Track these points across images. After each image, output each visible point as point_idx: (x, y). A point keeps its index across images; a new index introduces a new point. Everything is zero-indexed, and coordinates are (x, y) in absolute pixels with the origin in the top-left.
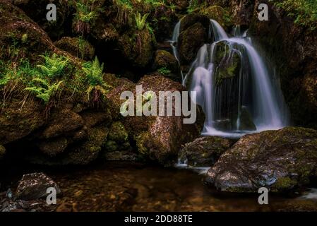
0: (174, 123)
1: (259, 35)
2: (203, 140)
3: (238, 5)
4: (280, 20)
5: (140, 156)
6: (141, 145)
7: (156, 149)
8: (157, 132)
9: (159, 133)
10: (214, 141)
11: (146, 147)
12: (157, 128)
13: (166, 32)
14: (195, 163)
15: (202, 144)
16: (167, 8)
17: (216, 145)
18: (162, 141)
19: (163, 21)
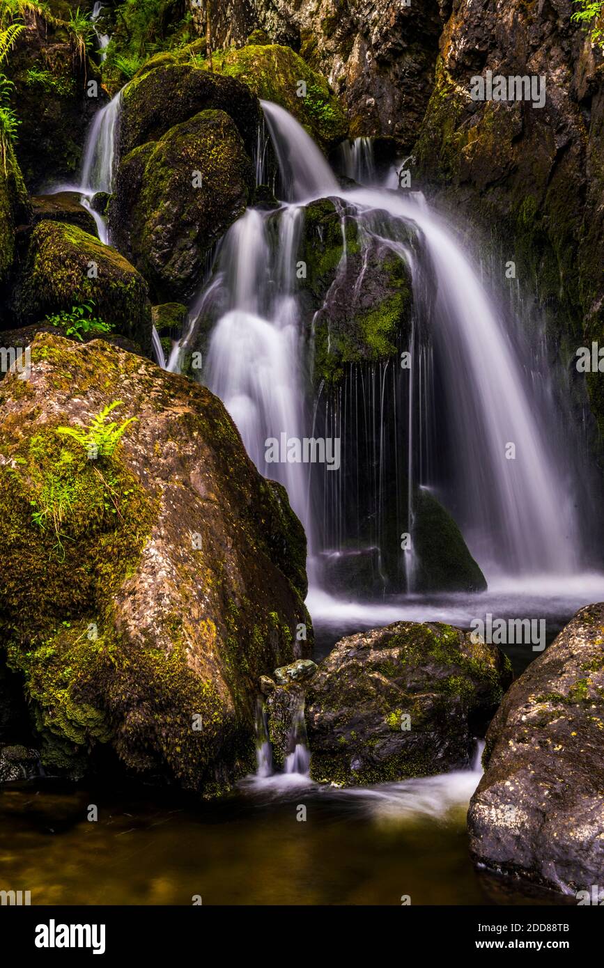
0: (215, 569)
1: (466, 183)
2: (380, 645)
3: (346, 52)
4: (571, 118)
5: (52, 755)
6: (63, 695)
7: (161, 709)
8: (162, 621)
9: (173, 623)
10: (429, 643)
11: (100, 702)
12: (159, 598)
13: (47, 143)
14: (356, 764)
15: (376, 667)
16: (52, 29)
17: (440, 662)
18: (193, 662)
19: (38, 86)
